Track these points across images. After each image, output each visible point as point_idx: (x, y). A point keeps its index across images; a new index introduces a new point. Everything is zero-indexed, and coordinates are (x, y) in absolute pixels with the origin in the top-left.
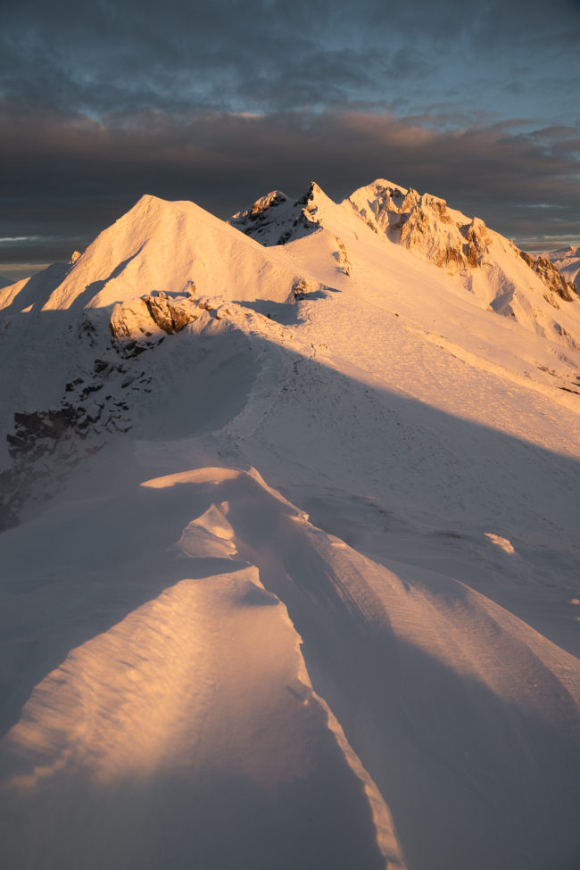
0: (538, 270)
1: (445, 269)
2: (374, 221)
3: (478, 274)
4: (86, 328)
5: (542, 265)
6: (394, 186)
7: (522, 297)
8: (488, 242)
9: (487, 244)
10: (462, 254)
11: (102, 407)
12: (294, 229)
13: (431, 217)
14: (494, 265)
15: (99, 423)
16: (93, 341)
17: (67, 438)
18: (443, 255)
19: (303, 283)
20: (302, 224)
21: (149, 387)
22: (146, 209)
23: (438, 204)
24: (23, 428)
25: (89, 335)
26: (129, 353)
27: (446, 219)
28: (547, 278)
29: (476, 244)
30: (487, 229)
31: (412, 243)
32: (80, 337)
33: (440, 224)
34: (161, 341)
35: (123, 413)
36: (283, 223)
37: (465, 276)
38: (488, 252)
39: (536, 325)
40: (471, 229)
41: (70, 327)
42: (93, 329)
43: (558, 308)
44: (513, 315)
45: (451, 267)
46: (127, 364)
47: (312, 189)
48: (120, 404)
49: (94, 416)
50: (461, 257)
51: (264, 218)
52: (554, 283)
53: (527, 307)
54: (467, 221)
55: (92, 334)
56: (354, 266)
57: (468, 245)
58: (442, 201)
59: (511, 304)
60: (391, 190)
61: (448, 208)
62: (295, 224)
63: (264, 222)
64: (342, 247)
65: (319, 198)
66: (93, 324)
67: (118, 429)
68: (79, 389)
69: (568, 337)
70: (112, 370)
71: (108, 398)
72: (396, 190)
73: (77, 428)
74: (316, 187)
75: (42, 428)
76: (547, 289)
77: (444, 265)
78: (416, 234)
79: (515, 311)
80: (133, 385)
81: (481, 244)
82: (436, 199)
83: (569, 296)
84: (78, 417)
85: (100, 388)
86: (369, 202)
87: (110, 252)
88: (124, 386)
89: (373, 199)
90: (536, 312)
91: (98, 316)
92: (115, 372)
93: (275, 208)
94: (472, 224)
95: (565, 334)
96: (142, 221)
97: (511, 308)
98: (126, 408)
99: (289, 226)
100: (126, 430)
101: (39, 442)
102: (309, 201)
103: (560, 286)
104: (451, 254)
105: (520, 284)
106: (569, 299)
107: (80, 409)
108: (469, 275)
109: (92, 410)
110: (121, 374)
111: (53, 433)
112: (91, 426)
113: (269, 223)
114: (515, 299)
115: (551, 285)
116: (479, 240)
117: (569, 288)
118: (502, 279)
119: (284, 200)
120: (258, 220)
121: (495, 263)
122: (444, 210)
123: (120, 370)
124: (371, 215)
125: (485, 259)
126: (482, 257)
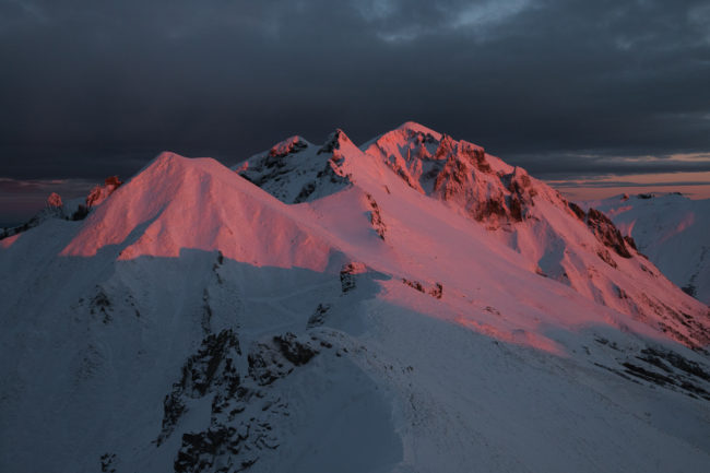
0: (589, 223)
1: (486, 223)
2: (404, 169)
3: (523, 230)
4: (99, 303)
5: (594, 218)
6: (426, 131)
7: (573, 255)
8: (533, 193)
9: (532, 196)
10: (505, 207)
11: (249, 427)
12: (318, 180)
13: (468, 165)
14: (539, 217)
15: (248, 441)
16: (107, 317)
17: (222, 453)
18: (483, 207)
19: (350, 266)
20: (328, 177)
21: (286, 411)
22: (166, 166)
23: (476, 152)
24: (190, 446)
25: (103, 309)
26: (265, 381)
27: (485, 168)
28: (601, 232)
29: (519, 195)
30: (531, 178)
31: (448, 195)
32: (92, 312)
33: (478, 173)
34: (290, 372)
35: (267, 432)
36: (305, 172)
37: (509, 231)
38: (533, 205)
39: (593, 288)
40: (513, 180)
41: (81, 300)
42: (108, 303)
43: (615, 266)
44: (565, 275)
45: (493, 222)
46: (263, 390)
47: (337, 136)
48: (264, 425)
49: (244, 434)
50: (503, 210)
51: (283, 166)
52: (608, 237)
53: (581, 266)
54: (508, 170)
55: (106, 308)
56: (388, 228)
57: (510, 198)
58: (479, 148)
59: (562, 264)
60: (423, 135)
61: (486, 155)
62: (320, 175)
63: (283, 169)
64: (374, 205)
65: (346, 147)
66: (109, 298)
67: (267, 446)
68: (227, 411)
69: (629, 301)
70: (251, 395)
71: (252, 420)
72: (429, 135)
73: (228, 444)
74: (342, 134)
75: (203, 445)
76: (601, 245)
77: (485, 219)
78: (451, 184)
79: (568, 271)
80: (272, 408)
81: (526, 196)
82: (473, 147)
83: (626, 251)
84: (230, 436)
85: (243, 410)
86: (399, 147)
87: (124, 215)
88: (265, 409)
89: (403, 143)
90: (591, 272)
91: (113, 288)
92: (254, 397)
93: (295, 155)
94: (514, 174)
95: (626, 297)
96: (162, 180)
97: (563, 269)
98: (269, 428)
99: (312, 177)
100: (275, 448)
101: (202, 457)
102: (335, 151)
103: (616, 241)
104: (492, 207)
105: (570, 240)
106: (627, 255)
107: (231, 429)
108: (513, 230)
109: (242, 431)
110: (259, 399)
111: (212, 450)
112: (242, 443)
113: (288, 171)
114: (567, 257)
115: (605, 239)
116: (523, 191)
117: (626, 244)
118: (552, 234)
119: (305, 146)
120: (274, 168)
121: (542, 216)
122: (483, 158)
123: (258, 395)
124: (401, 162)
125: (531, 211)
126: (526, 209)
